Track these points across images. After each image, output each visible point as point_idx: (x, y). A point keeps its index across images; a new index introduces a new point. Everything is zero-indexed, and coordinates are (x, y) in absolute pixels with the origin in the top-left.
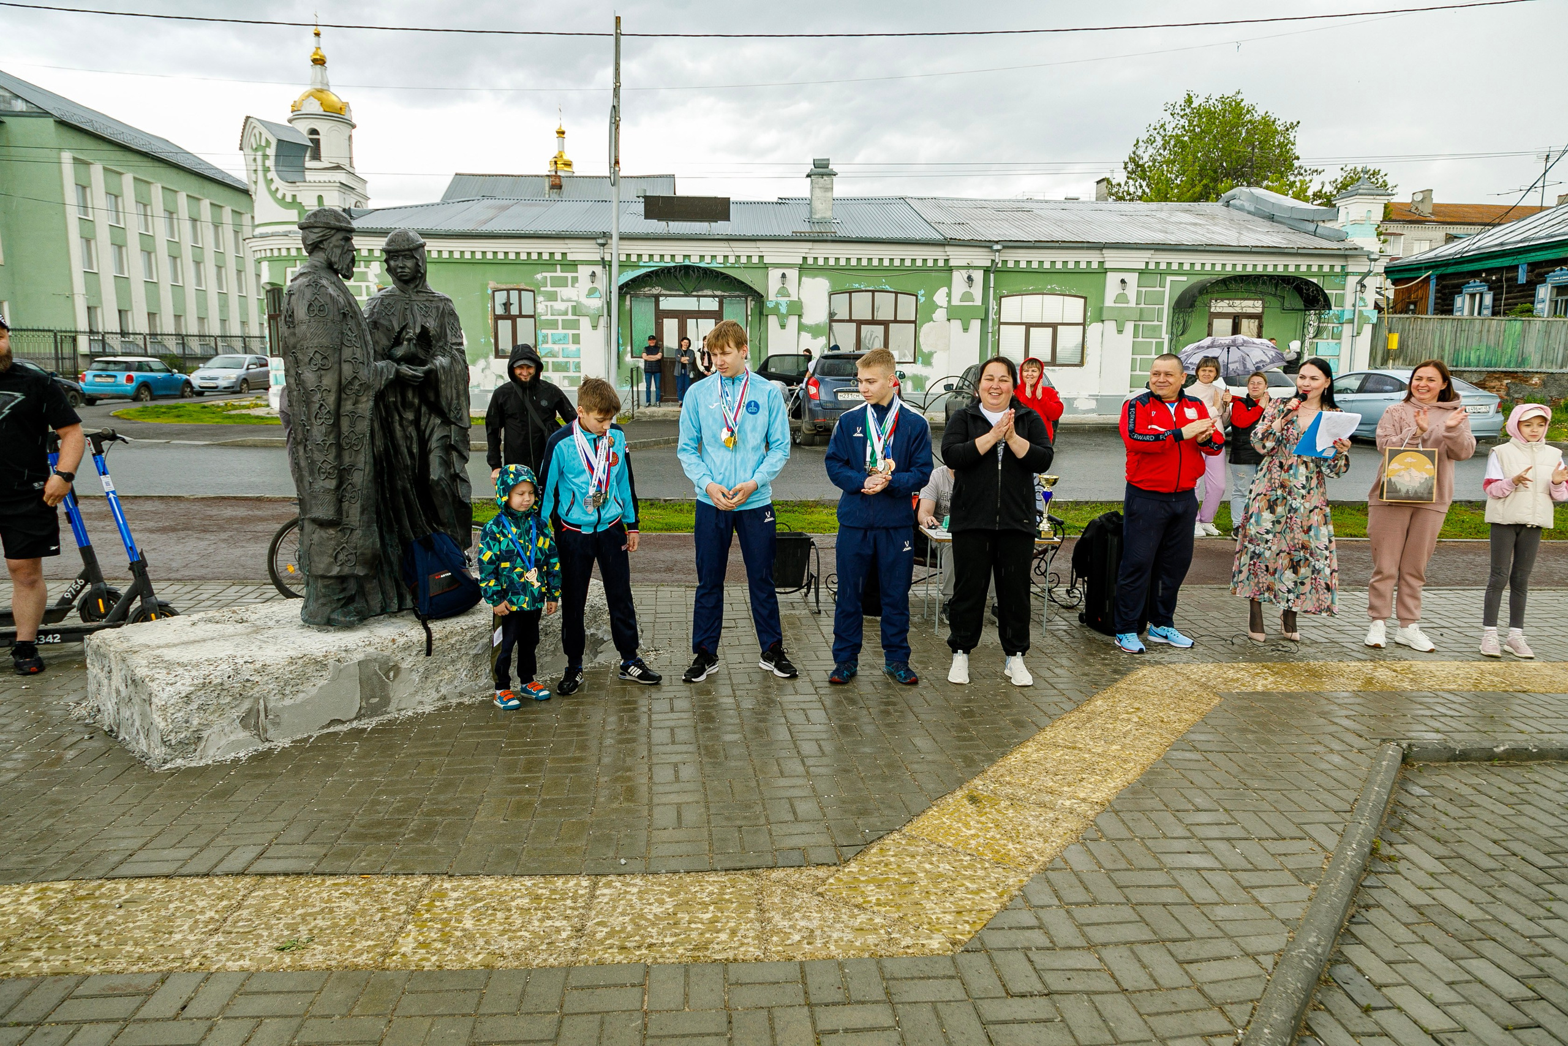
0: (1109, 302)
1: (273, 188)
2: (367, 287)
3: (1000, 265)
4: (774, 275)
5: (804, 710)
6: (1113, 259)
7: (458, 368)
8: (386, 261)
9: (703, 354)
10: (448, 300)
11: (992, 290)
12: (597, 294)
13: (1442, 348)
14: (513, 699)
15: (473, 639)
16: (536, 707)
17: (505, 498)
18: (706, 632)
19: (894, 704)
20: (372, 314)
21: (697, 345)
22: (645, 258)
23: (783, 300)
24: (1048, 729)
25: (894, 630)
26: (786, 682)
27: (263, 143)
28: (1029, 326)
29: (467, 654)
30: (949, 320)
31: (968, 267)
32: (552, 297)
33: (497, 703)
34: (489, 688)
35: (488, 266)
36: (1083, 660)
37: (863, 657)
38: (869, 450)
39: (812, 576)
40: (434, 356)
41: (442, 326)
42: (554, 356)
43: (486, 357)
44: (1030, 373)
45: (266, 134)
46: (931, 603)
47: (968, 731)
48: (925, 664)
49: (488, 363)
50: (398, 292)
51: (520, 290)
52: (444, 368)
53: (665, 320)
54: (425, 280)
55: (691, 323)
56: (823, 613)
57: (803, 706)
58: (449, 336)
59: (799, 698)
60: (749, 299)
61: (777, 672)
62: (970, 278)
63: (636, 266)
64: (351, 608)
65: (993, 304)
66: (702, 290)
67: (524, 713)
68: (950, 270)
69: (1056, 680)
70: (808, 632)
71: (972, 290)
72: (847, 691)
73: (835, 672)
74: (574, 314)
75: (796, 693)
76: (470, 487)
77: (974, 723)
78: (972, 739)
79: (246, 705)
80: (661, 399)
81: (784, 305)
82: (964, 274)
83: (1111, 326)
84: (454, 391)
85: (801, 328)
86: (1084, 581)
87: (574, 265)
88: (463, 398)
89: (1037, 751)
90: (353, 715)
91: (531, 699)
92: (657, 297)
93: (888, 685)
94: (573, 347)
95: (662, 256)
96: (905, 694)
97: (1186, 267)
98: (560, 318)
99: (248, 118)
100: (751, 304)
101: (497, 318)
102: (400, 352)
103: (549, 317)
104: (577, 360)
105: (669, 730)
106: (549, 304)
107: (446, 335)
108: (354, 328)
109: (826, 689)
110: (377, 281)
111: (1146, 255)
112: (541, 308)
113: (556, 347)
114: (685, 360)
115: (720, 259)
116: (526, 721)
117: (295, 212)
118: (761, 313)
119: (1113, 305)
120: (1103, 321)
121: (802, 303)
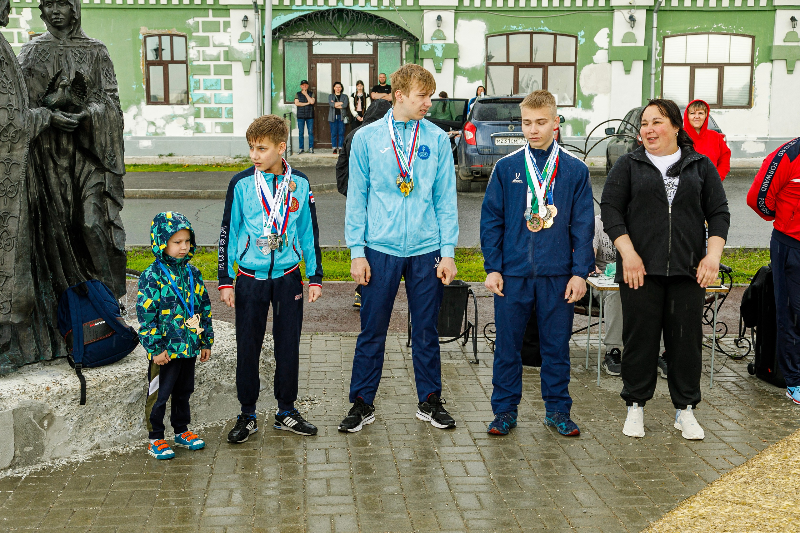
0: (778, 41)
2: (19, 34)
3: (663, 4)
4: (430, 17)
5: (462, 462)
7: (113, 114)
8: (41, 7)
9: (356, 99)
10: (102, 46)
11: (655, 30)
12: (249, 39)
14: (167, 449)
15: (127, 388)
16: (191, 456)
17: (163, 247)
18: (364, 381)
19: (555, 456)
20: (27, 61)
21: (350, 90)
23: (439, 44)
24: (716, 484)
25: (556, 381)
26: (444, 433)
28: (694, 67)
29: (121, 403)
30: (610, 62)
31: (630, 7)
32: (205, 42)
33: (151, 452)
34: (142, 438)
35: (139, 12)
36: (753, 412)
37: (523, 408)
38: (529, 197)
39: (470, 325)
40: (88, 103)
41: (96, 73)
42: (206, 102)
43: (138, 103)
44: (697, 116)
46: (593, 354)
47: (632, 486)
48: (588, 416)
49: (140, 110)
50: (52, 39)
51: (172, 36)
52: (98, 115)
53: (318, 65)
54: (79, 27)
55: (345, 67)
56: (481, 363)
57: (463, 458)
58: (103, 83)
59: (457, 449)
60: (404, 42)
61: (434, 423)
62: (632, 19)
63: (288, 10)
64: (6, 355)
65: (656, 45)
66: (355, 33)
67: (178, 462)
68: (612, 10)
69: (724, 433)
70: (466, 382)
71: (634, 31)
72: (506, 443)
73: (494, 423)
74: (227, 59)
75: (454, 444)
76: (124, 234)
77: (640, 477)
78: (636, 493)
80: (314, 146)
81: (440, 48)
82: (626, 14)
83: (780, 66)
84: (108, 138)
85: (457, 71)
86: (753, 331)
87: (226, 9)
88: (117, 145)
89: (705, 506)
90: (8, 464)
91: (185, 449)
92: (310, 42)
93: (549, 438)
94: (225, 93)
96: (566, 446)
98: (212, 63)
100: (406, 47)
101: (149, 64)
102: (54, 98)
103: (201, 63)
104: (229, 106)
105: (324, 482)
106: (201, 49)
107: (100, 82)
108: (10, 75)
109: (485, 441)
110: (28, 27)
112: (193, 54)
113: (208, 93)
114: (339, 105)
116: (181, 470)
118: (416, 57)
119: (782, 44)
120: (772, 61)
121: (458, 46)
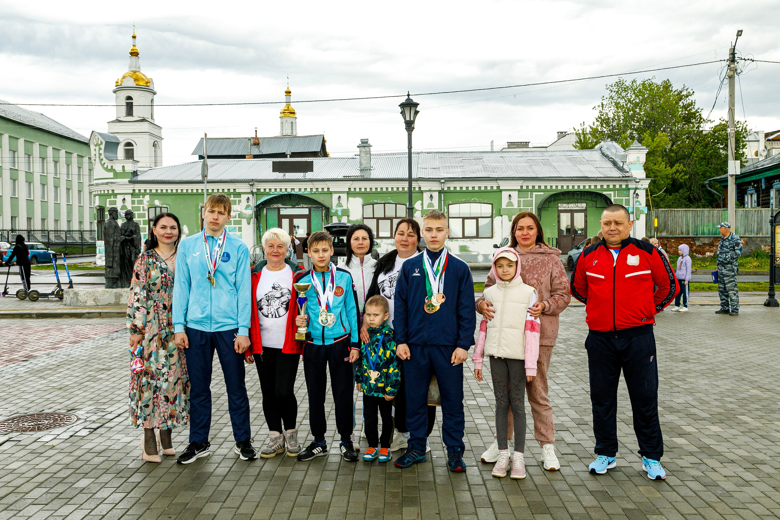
0: (504, 206)
1: (103, 162)
2: (143, 207)
3: (446, 189)
4: (335, 197)
6: (503, 185)
11: (443, 202)
12: (250, 208)
13: (688, 225)
22: (273, 190)
23: (339, 209)
27: (99, 143)
28: (464, 219)
31: (430, 191)
35: (199, 196)
45: (101, 139)
50: (127, 222)
53: (283, 219)
55: (295, 220)
60: (322, 209)
62: (431, 196)
66: (299, 205)
68: (422, 192)
71: (432, 202)
74: (239, 217)
79: (94, 297)
81: (340, 211)
82: (429, 194)
83: (504, 217)
87: (239, 194)
92: (279, 209)
94: (239, 233)
95: (281, 189)
97: (543, 188)
99: (93, 132)
100: (324, 213)
111: (520, 183)
115: (309, 190)
117: (112, 173)
118: (328, 215)
119: (506, 207)
120: (502, 216)
121: (349, 210)
